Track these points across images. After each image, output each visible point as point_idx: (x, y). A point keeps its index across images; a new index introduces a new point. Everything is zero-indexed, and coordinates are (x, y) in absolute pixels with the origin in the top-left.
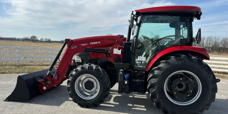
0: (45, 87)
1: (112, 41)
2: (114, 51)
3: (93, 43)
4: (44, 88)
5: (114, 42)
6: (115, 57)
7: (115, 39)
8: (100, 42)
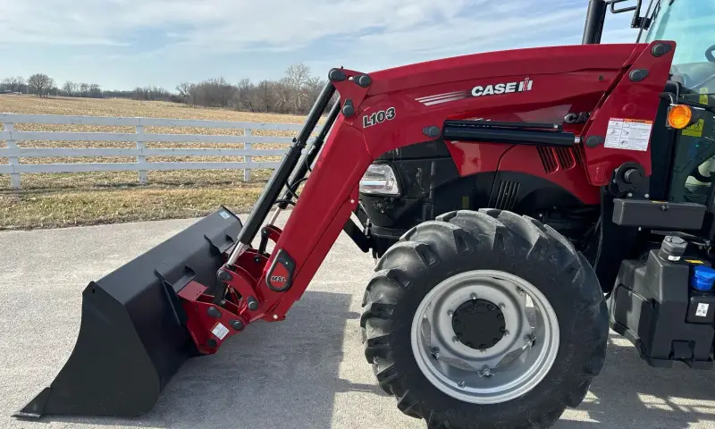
0: (220, 326)
1: (602, 74)
2: (609, 131)
3: (489, 90)
4: (215, 332)
5: (617, 81)
6: (616, 170)
7: (624, 64)
8: (531, 82)
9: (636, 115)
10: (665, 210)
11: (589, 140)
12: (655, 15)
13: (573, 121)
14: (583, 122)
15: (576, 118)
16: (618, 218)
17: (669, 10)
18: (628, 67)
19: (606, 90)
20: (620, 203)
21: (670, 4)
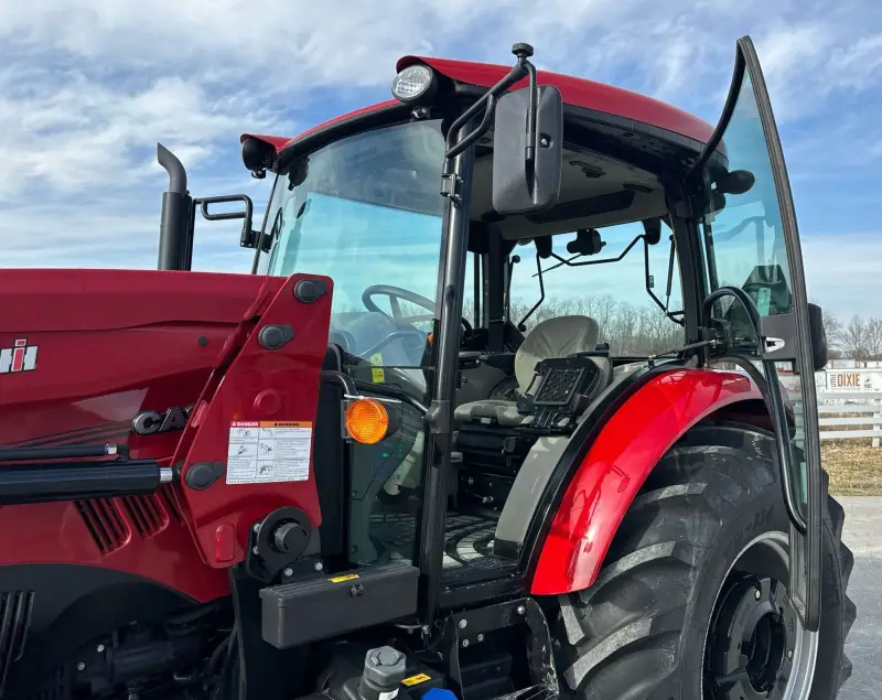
5: (235, 348)
6: (257, 527)
7: (247, 315)
8: (32, 351)
9: (281, 413)
10: (358, 595)
11: (192, 473)
12: (276, 231)
13: (153, 428)
14: (174, 431)
15: (159, 422)
16: (276, 633)
17: (298, 225)
18: (255, 320)
19: (217, 365)
20: (274, 597)
21: (299, 215)
